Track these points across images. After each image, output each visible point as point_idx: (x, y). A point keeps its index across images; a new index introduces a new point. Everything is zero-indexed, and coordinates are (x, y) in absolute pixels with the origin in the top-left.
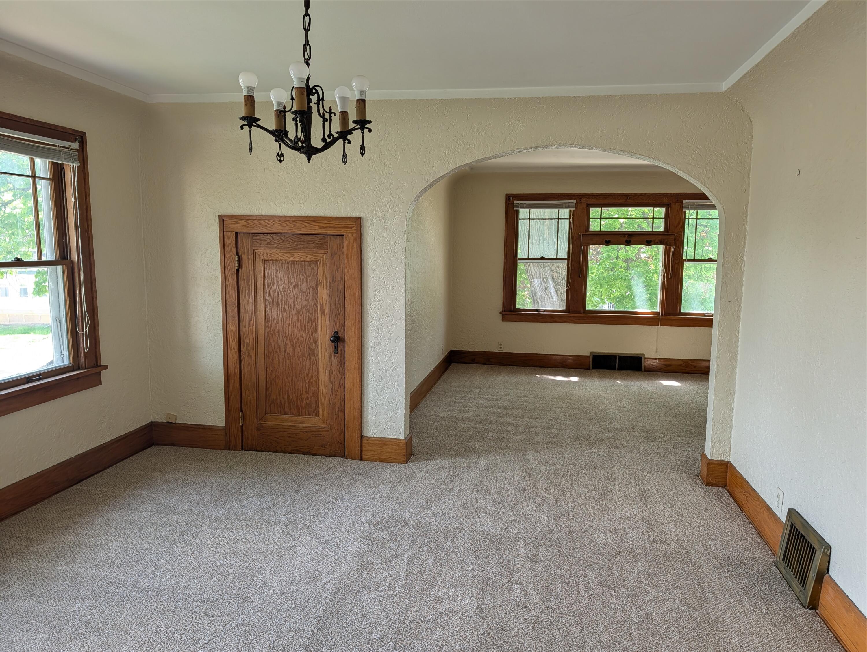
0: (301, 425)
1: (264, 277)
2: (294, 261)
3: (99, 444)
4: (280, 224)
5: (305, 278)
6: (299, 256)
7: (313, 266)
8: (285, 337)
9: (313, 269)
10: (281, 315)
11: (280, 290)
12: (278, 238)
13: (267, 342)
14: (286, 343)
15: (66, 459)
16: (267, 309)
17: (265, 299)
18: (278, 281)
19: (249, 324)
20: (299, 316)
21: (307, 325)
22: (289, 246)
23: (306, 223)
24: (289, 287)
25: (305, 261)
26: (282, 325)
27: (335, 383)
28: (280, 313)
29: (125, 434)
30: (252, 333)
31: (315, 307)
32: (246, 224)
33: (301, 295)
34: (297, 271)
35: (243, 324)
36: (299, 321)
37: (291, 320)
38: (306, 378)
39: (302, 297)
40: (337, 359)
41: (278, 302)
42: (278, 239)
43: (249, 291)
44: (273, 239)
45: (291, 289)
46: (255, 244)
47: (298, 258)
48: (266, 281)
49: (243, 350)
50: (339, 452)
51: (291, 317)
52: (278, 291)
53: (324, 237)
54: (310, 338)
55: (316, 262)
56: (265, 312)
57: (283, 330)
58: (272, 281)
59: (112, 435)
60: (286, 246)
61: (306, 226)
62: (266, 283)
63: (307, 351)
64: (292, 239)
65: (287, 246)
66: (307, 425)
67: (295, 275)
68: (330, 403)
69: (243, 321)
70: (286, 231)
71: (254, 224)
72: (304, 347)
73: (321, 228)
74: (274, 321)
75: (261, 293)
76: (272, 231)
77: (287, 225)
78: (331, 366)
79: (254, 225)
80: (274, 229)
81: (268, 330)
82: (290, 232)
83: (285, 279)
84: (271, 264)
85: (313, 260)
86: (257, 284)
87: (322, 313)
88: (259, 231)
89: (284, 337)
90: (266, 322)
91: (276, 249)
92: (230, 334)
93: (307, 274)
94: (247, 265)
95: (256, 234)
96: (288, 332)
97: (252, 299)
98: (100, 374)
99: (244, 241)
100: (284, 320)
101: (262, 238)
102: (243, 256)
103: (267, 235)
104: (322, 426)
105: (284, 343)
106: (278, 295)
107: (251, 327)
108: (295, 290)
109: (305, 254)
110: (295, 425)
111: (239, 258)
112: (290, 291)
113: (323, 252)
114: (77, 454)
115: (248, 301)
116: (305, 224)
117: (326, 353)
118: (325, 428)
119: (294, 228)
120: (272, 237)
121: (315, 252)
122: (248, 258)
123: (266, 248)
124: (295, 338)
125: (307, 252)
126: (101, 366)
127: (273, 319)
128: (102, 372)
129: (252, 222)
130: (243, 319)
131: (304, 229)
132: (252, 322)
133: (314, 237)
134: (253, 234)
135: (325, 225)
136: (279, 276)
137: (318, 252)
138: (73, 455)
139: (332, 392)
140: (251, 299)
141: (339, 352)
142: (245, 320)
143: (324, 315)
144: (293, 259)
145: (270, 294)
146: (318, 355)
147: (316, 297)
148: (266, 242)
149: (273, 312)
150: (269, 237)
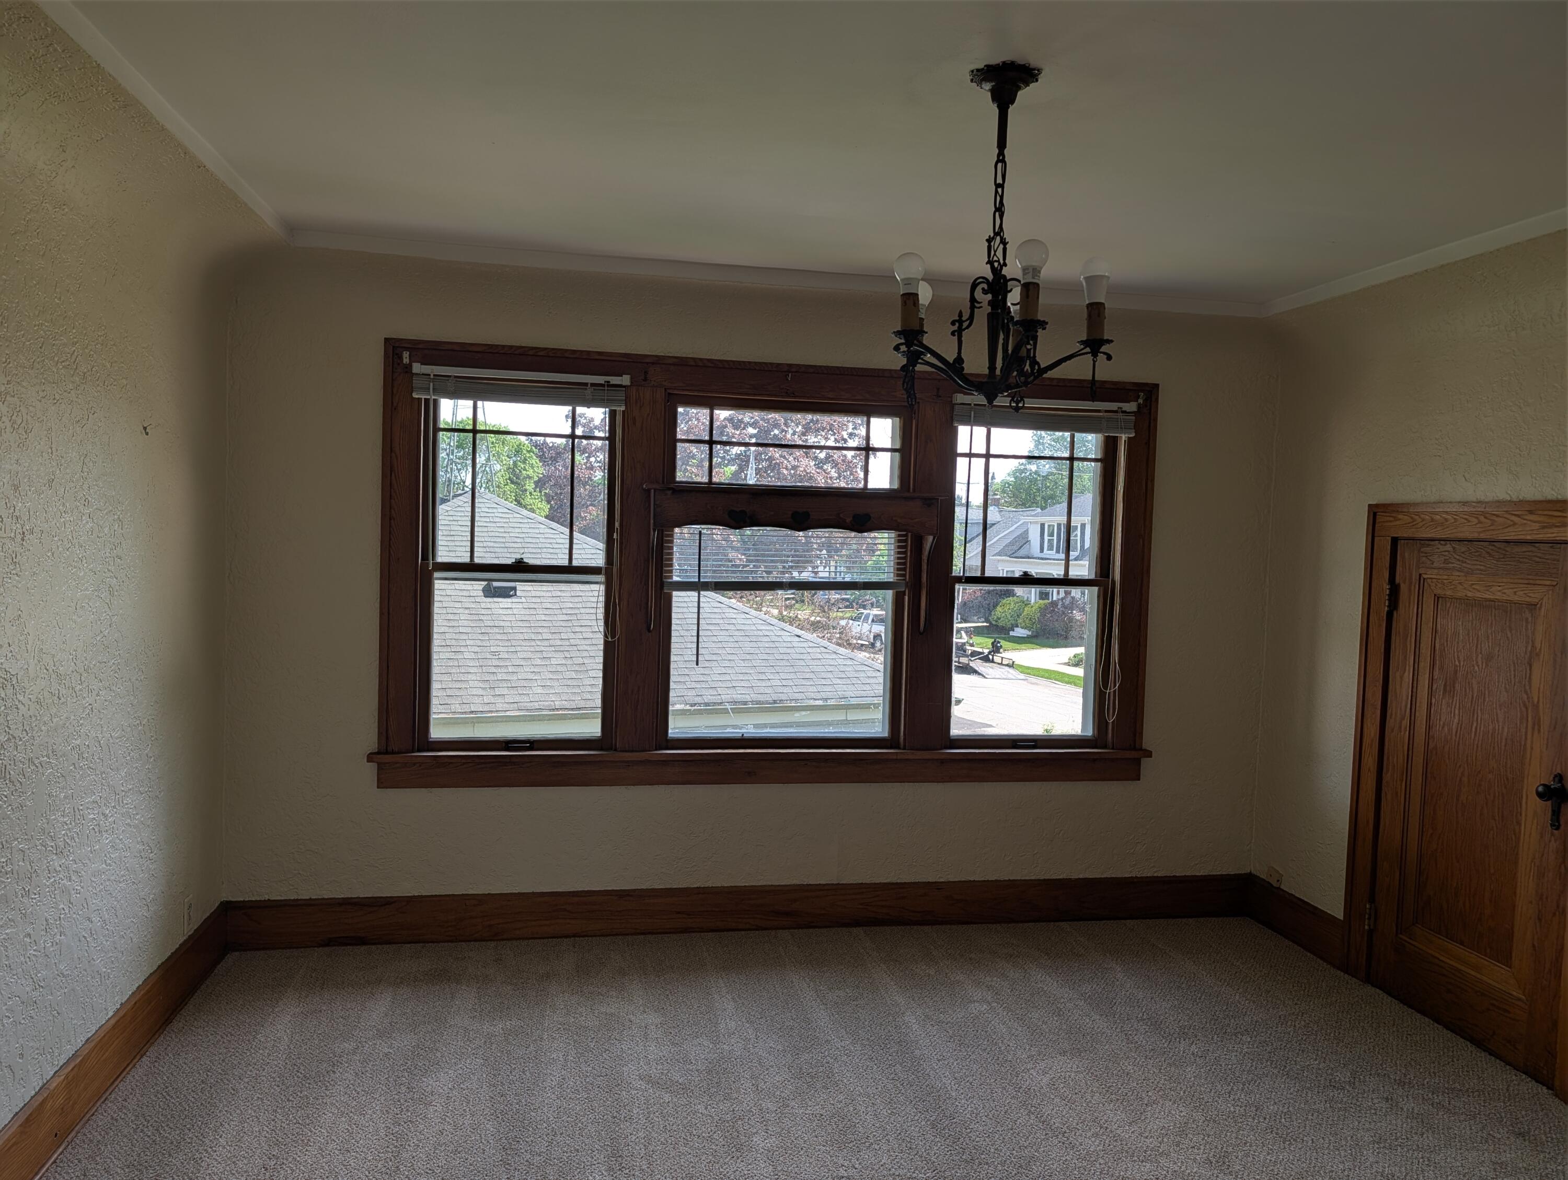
0: (1473, 973)
1: (1435, 631)
2: (1490, 600)
3: (1127, 876)
4: (1466, 519)
5: (1508, 640)
6: (1499, 591)
7: (1528, 614)
8: (1460, 766)
9: (1527, 619)
10: (1457, 717)
11: (1459, 662)
12: (1463, 549)
13: (1429, 770)
14: (1460, 780)
15: (1061, 877)
16: (1433, 701)
17: (1432, 680)
18: (1458, 643)
19: (1400, 727)
20: (1490, 724)
21: (1503, 748)
22: (1482, 567)
23: (1515, 515)
24: (1477, 658)
25: (1511, 602)
26: (1457, 740)
27: (1547, 898)
28: (1457, 712)
29: (1185, 876)
30: (1403, 746)
31: (1524, 709)
32: (1410, 520)
33: (1498, 678)
34: (1494, 623)
35: (1390, 723)
36: (1490, 735)
37: (1474, 730)
38: (1492, 871)
39: (1498, 682)
40: (1555, 841)
41: (1454, 687)
42: (1463, 553)
43: (1405, 657)
44: (1454, 552)
45: (1480, 663)
46: (1423, 563)
47: (1499, 593)
48: (1437, 641)
49: (1387, 777)
50: (1545, 1072)
51: (1475, 725)
52: (1457, 663)
53: (1551, 547)
54: (1507, 779)
55: (1533, 607)
56: (1430, 705)
57: (1458, 749)
58: (1447, 641)
59: (1155, 870)
60: (1476, 567)
61: (1515, 524)
62: (1437, 645)
63: (1499, 808)
64: (1488, 553)
65: (1479, 567)
66: (1485, 978)
67: (1489, 631)
68: (1534, 946)
69: (1391, 718)
70: (1476, 535)
71: (1423, 520)
72: (1494, 797)
73: (1544, 527)
74: (1443, 727)
75: (1425, 664)
76: (1452, 536)
77: (1480, 522)
78: (1543, 855)
79: (1424, 523)
80: (1454, 531)
81: (1431, 745)
82: (1483, 536)
83: (1471, 638)
84: (1448, 605)
85: (1528, 599)
86: (1421, 645)
87: (1534, 725)
88: (1430, 536)
89: (1458, 765)
90: (1429, 727)
91: (1458, 574)
92: (1366, 741)
93: (1514, 632)
94: (1407, 605)
95: (1427, 542)
96: (1467, 757)
97: (1408, 676)
98: (1139, 764)
99: (1406, 554)
100: (1461, 728)
101: (1437, 550)
102: (1402, 586)
103: (1445, 545)
104: (1515, 993)
105: (1458, 779)
106: (1456, 672)
107: (1402, 733)
108: (1487, 665)
109: (1512, 586)
110: (1462, 968)
111: (1394, 591)
112: (1478, 666)
113: (1548, 583)
114: (1081, 876)
115: (1401, 677)
116: (1514, 518)
117: (1535, 821)
118: (1519, 999)
119: (1492, 528)
120: (1454, 548)
121: (1531, 582)
122: (1410, 590)
123: (1441, 572)
124: (1479, 772)
125: (1516, 581)
126: (1141, 749)
127: (1442, 723)
128: (1142, 759)
129: (1420, 517)
130: (1392, 714)
131: (1511, 529)
132: (1404, 723)
133: (1533, 549)
134: (1422, 542)
135: (1554, 521)
136: (1461, 632)
137: (1538, 582)
138: (1075, 876)
139: (1540, 920)
140: (1406, 673)
141: (1562, 827)
142: (1394, 716)
143: (1539, 731)
144: (1489, 597)
145: (1441, 668)
146: (1519, 823)
147: (1527, 688)
148: (1443, 559)
149: (1443, 707)
150: (1448, 547)
